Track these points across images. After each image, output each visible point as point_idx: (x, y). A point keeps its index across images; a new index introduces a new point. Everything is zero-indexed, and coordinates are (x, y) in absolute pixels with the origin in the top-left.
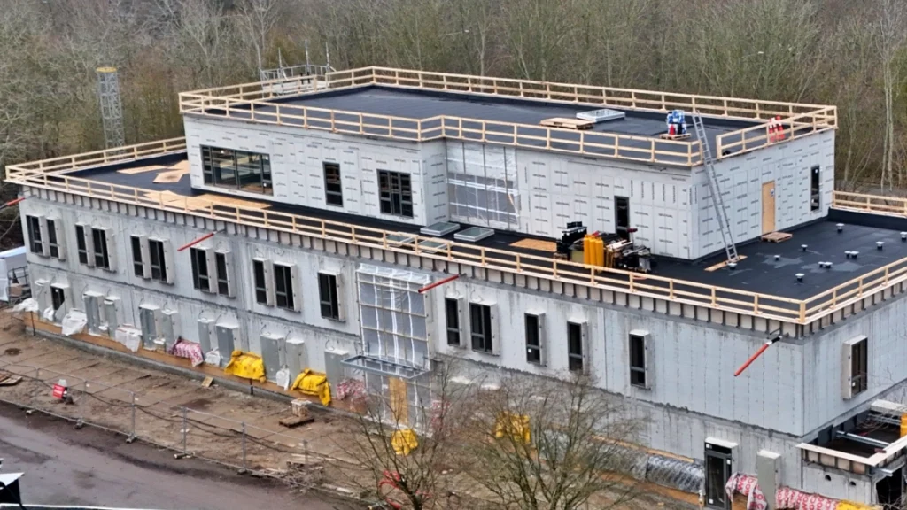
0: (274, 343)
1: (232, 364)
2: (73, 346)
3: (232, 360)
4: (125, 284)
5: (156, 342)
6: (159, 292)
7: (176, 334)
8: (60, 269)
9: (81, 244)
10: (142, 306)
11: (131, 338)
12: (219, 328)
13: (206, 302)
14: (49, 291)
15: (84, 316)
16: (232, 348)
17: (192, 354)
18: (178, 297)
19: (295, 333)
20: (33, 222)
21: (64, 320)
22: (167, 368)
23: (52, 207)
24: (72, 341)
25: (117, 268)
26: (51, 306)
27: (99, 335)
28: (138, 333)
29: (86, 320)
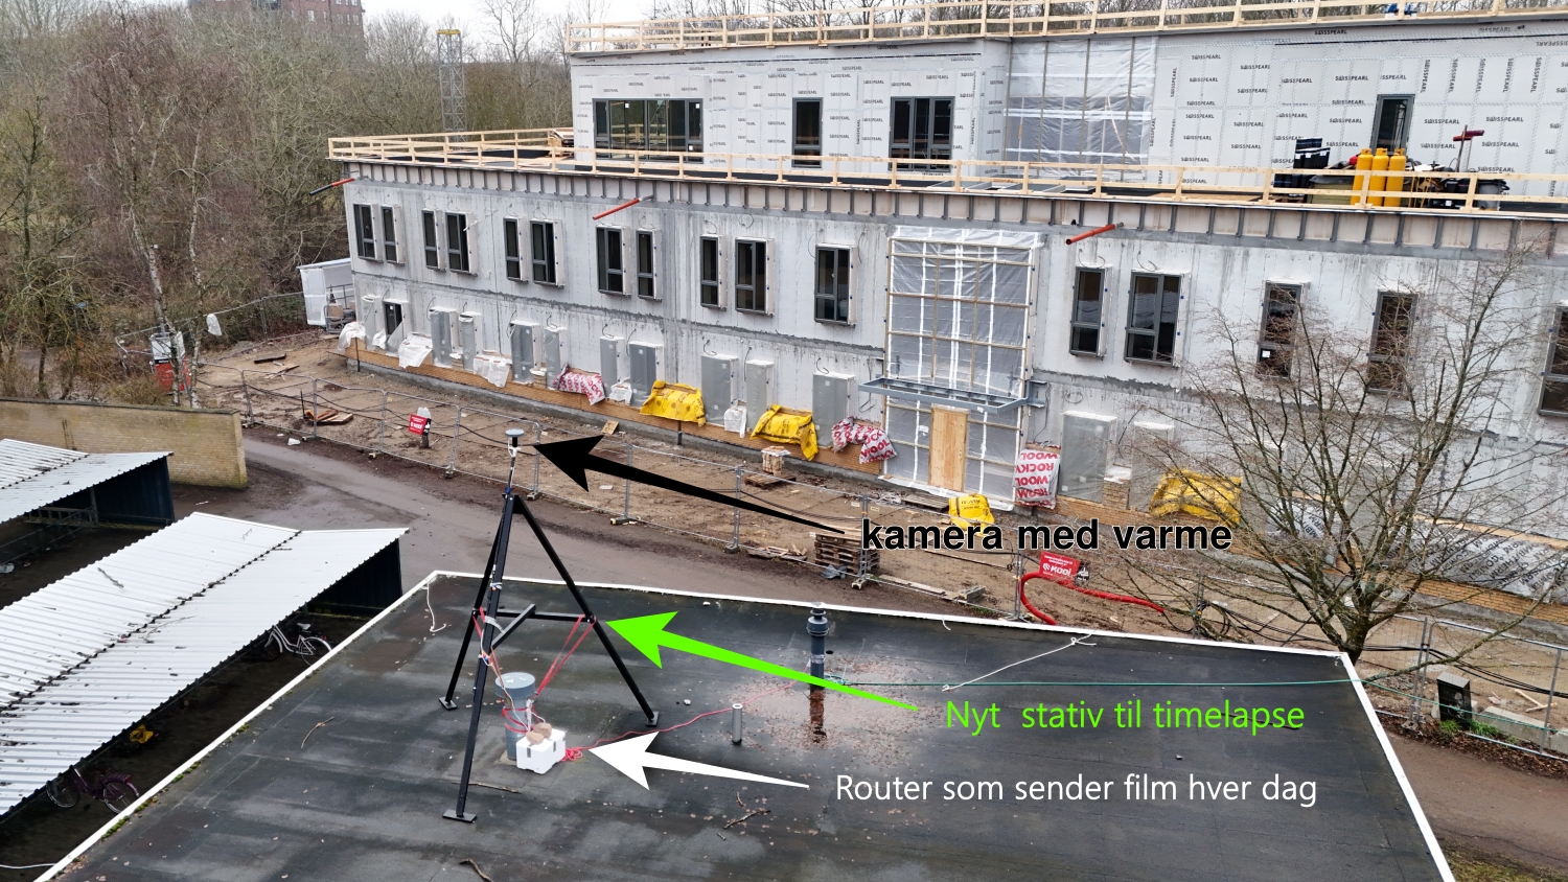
0: (724, 366)
1: (653, 400)
2: (411, 383)
3: (653, 394)
4: (490, 292)
5: (533, 371)
6: (539, 301)
7: (564, 359)
8: (396, 278)
9: (429, 238)
10: (516, 322)
11: (496, 369)
12: (634, 349)
13: (614, 312)
14: (381, 309)
15: (429, 342)
16: (652, 376)
17: (589, 388)
18: (567, 307)
19: (759, 349)
20: (363, 213)
21: (402, 348)
22: (548, 410)
23: (389, 190)
24: (409, 376)
25: (478, 270)
26: (384, 331)
27: (449, 367)
28: (504, 362)
29: (431, 346)
